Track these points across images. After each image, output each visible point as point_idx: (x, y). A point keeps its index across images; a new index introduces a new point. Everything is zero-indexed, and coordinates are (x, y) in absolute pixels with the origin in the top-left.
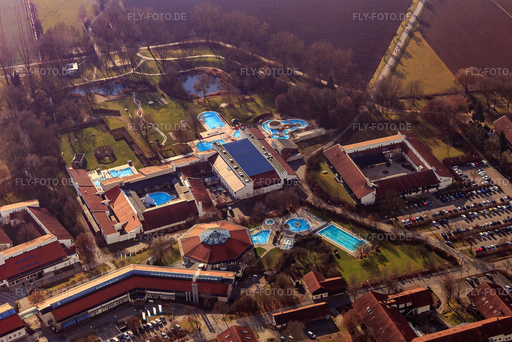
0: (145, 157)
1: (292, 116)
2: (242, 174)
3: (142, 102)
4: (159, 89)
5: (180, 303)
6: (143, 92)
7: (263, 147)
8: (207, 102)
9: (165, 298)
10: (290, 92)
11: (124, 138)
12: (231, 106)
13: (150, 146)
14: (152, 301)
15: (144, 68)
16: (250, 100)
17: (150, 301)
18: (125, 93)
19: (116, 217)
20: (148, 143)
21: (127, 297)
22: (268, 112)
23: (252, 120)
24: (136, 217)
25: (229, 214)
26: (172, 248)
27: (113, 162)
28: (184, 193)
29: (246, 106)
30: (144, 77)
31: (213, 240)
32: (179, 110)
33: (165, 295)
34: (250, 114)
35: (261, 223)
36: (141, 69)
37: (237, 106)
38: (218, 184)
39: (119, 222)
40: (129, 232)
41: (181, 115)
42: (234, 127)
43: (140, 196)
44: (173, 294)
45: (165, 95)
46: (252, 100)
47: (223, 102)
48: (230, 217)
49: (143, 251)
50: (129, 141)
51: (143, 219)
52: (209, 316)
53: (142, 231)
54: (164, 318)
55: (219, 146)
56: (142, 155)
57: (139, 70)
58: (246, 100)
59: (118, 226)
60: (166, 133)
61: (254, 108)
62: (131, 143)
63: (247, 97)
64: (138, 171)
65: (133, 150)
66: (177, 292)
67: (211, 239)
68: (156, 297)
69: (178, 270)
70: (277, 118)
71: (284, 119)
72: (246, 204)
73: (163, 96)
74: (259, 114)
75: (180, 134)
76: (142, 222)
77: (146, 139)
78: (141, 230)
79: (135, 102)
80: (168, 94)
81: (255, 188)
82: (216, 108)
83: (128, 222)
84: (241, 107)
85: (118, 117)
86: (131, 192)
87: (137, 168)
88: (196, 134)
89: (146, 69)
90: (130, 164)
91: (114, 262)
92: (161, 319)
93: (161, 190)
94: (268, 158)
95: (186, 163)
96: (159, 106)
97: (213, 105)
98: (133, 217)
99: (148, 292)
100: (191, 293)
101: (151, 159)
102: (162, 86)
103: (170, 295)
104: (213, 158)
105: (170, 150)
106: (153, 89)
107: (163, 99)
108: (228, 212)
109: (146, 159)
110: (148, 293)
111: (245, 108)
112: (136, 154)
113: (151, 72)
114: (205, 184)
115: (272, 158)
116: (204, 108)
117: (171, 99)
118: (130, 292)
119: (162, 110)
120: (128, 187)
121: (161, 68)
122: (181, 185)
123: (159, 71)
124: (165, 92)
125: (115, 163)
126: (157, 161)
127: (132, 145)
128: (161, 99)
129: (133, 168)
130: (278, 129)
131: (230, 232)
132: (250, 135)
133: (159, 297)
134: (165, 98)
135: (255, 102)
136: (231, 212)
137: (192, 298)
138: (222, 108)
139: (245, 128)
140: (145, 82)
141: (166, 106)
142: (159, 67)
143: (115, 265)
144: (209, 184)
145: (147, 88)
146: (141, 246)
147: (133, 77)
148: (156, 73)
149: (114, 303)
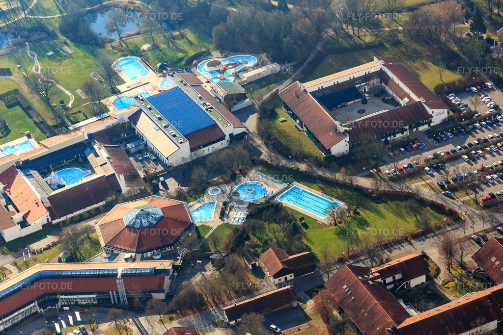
0: (48, 125)
1: (236, 51)
2: (174, 133)
3: (39, 54)
4: (59, 35)
5: (104, 307)
6: (39, 41)
7: (199, 95)
8: (124, 45)
9: (84, 303)
10: (230, 21)
11: (18, 103)
12: (155, 47)
13: (53, 110)
14: (67, 308)
15: (38, 9)
16: (180, 37)
17: (65, 308)
18: (15, 45)
19: (14, 206)
20: (50, 106)
21: (34, 307)
22: (204, 50)
23: (183, 62)
24: (40, 204)
25: (161, 187)
26: (89, 238)
27: (5, 136)
28: (101, 166)
29: (174, 44)
30: (39, 22)
31: (141, 222)
32: (87, 60)
33: (84, 298)
34: (180, 55)
35: (204, 193)
36: (35, 10)
37: (163, 46)
38: (145, 151)
39: (18, 211)
40: (33, 224)
41: (90, 66)
42: (161, 74)
43: (44, 174)
44: (94, 296)
45: (68, 41)
46: (182, 36)
47: (145, 43)
48: (162, 190)
49: (52, 246)
50: (25, 106)
51: (48, 204)
52: (142, 319)
53: (50, 220)
54: (84, 329)
55: (142, 100)
56: (43, 122)
57: (32, 12)
58: (174, 38)
59: (18, 217)
60: (72, 91)
61: (186, 47)
62: (28, 109)
63: (176, 33)
64: (39, 143)
65: (31, 117)
66: (98, 293)
67: (138, 221)
68: (72, 303)
69: (99, 264)
70: (216, 56)
71: (226, 57)
72: (182, 172)
73: (66, 43)
74: (192, 53)
75: (90, 90)
76: (48, 209)
77: (47, 101)
78: (48, 219)
79: (29, 55)
80: (72, 40)
81: (192, 150)
82: (136, 52)
83: (30, 211)
84: (169, 47)
85: (8, 77)
86: (32, 172)
87: (38, 140)
88: (112, 88)
89: (42, 10)
90: (29, 136)
91: (15, 264)
92: (80, 329)
93: (71, 165)
94: (207, 110)
95: (101, 126)
96: (62, 57)
97: (131, 48)
98: (37, 203)
99: (62, 297)
100: (117, 293)
101: (55, 127)
102: (63, 31)
103: (90, 298)
104: (135, 117)
105: (80, 112)
106: (52, 36)
107: (66, 48)
108: (160, 183)
109: (48, 127)
110: (62, 299)
111: (174, 48)
112: (35, 123)
113: (48, 13)
114: (128, 151)
115: (211, 108)
116: (121, 53)
117: (76, 46)
118: (37, 299)
119: (66, 61)
120: (27, 166)
121: (60, 7)
122: (97, 155)
123: (58, 11)
124: (68, 37)
125: (9, 136)
126: (64, 128)
127: (30, 112)
128: (63, 48)
129: (33, 141)
130: (219, 71)
131: (163, 209)
132: (182, 82)
133: (76, 302)
134: (68, 46)
135: (187, 38)
136: (164, 184)
137: (118, 299)
138: (144, 51)
139: (174, 73)
140: (40, 28)
141: (70, 56)
142: (58, 6)
143: (18, 267)
144: (133, 150)
145: (43, 35)
146: (50, 239)
147: (24, 23)
148: (55, 15)
149: (18, 315)
